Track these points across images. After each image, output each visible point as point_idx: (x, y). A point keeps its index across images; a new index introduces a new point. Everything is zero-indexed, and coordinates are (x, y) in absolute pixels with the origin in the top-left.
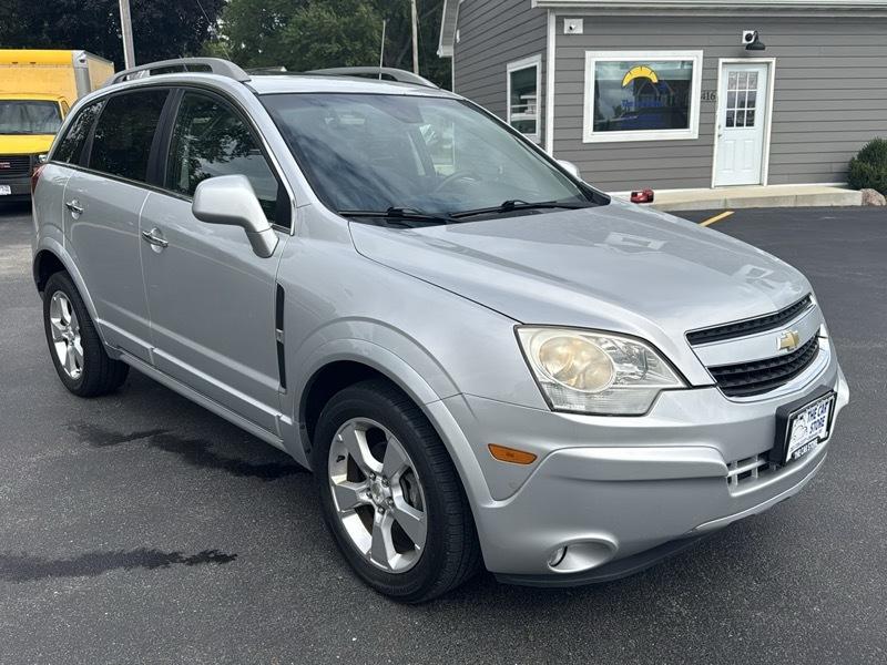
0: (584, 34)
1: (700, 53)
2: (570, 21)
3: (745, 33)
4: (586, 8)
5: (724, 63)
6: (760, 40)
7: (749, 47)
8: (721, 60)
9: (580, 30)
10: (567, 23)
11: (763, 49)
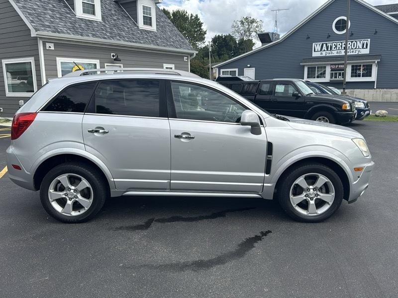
0: (55, 50)
1: (98, 61)
2: (49, 44)
3: (112, 54)
4: (54, 39)
5: (107, 65)
6: (119, 57)
7: (115, 60)
8: (106, 64)
9: (53, 48)
10: (48, 45)
11: (120, 61)
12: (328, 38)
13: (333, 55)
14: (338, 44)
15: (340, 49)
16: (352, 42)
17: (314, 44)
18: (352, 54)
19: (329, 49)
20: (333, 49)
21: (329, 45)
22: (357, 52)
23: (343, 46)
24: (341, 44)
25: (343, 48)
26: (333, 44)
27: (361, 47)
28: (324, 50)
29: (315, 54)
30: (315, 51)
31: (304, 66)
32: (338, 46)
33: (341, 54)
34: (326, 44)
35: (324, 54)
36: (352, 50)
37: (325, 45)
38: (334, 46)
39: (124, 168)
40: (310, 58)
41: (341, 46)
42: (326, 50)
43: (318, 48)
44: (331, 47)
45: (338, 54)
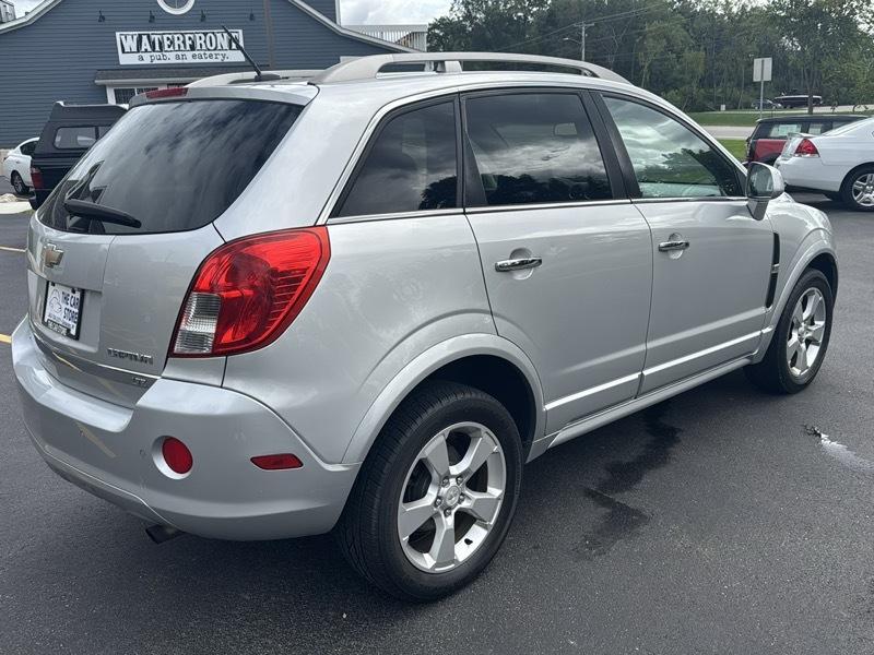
12: (150, 21)
13: (167, 62)
14: (176, 36)
15: (182, 48)
16: (205, 34)
17: (118, 34)
18: (209, 60)
19: (157, 48)
20: (166, 48)
21: (156, 38)
22: (220, 58)
23: (188, 43)
24: (182, 39)
25: (188, 48)
26: (165, 37)
27: (226, 46)
28: (146, 51)
29: (125, 60)
30: (123, 51)
31: (103, 88)
32: (176, 42)
33: (185, 61)
34: (148, 36)
35: (147, 60)
36: (208, 53)
37: (145, 38)
38: (167, 43)
39: (572, 365)
40: (115, 67)
41: (184, 42)
42: (149, 49)
43: (131, 44)
44: (161, 44)
45: (180, 61)
